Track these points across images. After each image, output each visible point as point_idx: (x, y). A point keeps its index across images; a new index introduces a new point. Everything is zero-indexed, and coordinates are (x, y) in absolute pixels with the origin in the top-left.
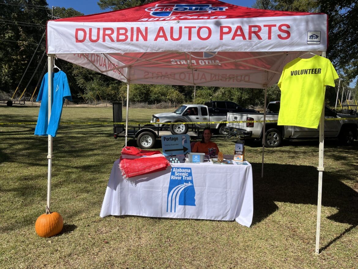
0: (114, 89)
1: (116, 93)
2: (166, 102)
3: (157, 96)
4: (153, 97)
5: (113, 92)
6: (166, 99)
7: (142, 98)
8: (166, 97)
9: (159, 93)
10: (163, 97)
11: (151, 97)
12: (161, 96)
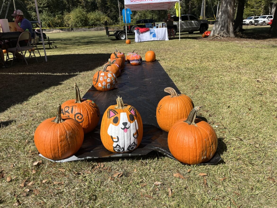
0: (59, 18)
1: (61, 21)
2: (100, 25)
3: (93, 21)
4: (91, 22)
5: (59, 21)
6: (100, 23)
7: (82, 24)
8: (100, 22)
9: (95, 19)
10: (98, 22)
11: (89, 22)
12: (96, 21)
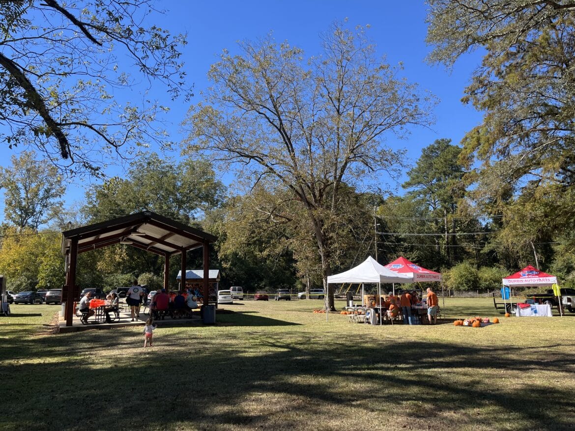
11: (481, 284)
